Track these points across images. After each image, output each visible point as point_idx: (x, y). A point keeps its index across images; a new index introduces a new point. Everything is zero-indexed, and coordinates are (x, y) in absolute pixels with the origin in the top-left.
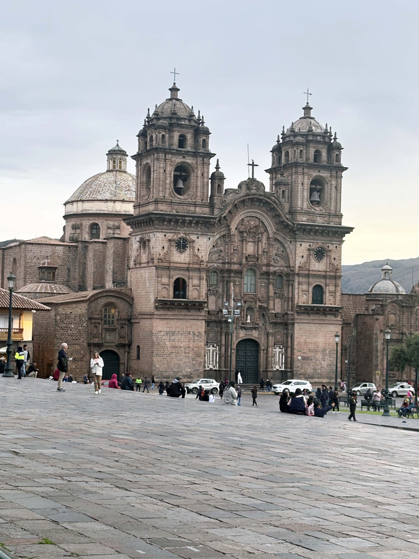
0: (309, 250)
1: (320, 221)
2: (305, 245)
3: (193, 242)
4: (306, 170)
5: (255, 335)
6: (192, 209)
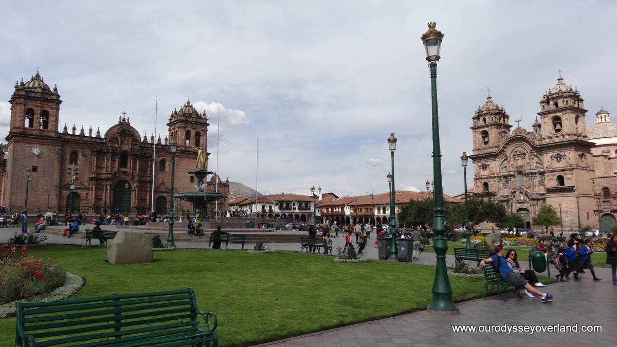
0: (551, 157)
1: (557, 140)
2: (549, 155)
3: (489, 165)
4: (546, 116)
5: (525, 205)
6: (488, 150)
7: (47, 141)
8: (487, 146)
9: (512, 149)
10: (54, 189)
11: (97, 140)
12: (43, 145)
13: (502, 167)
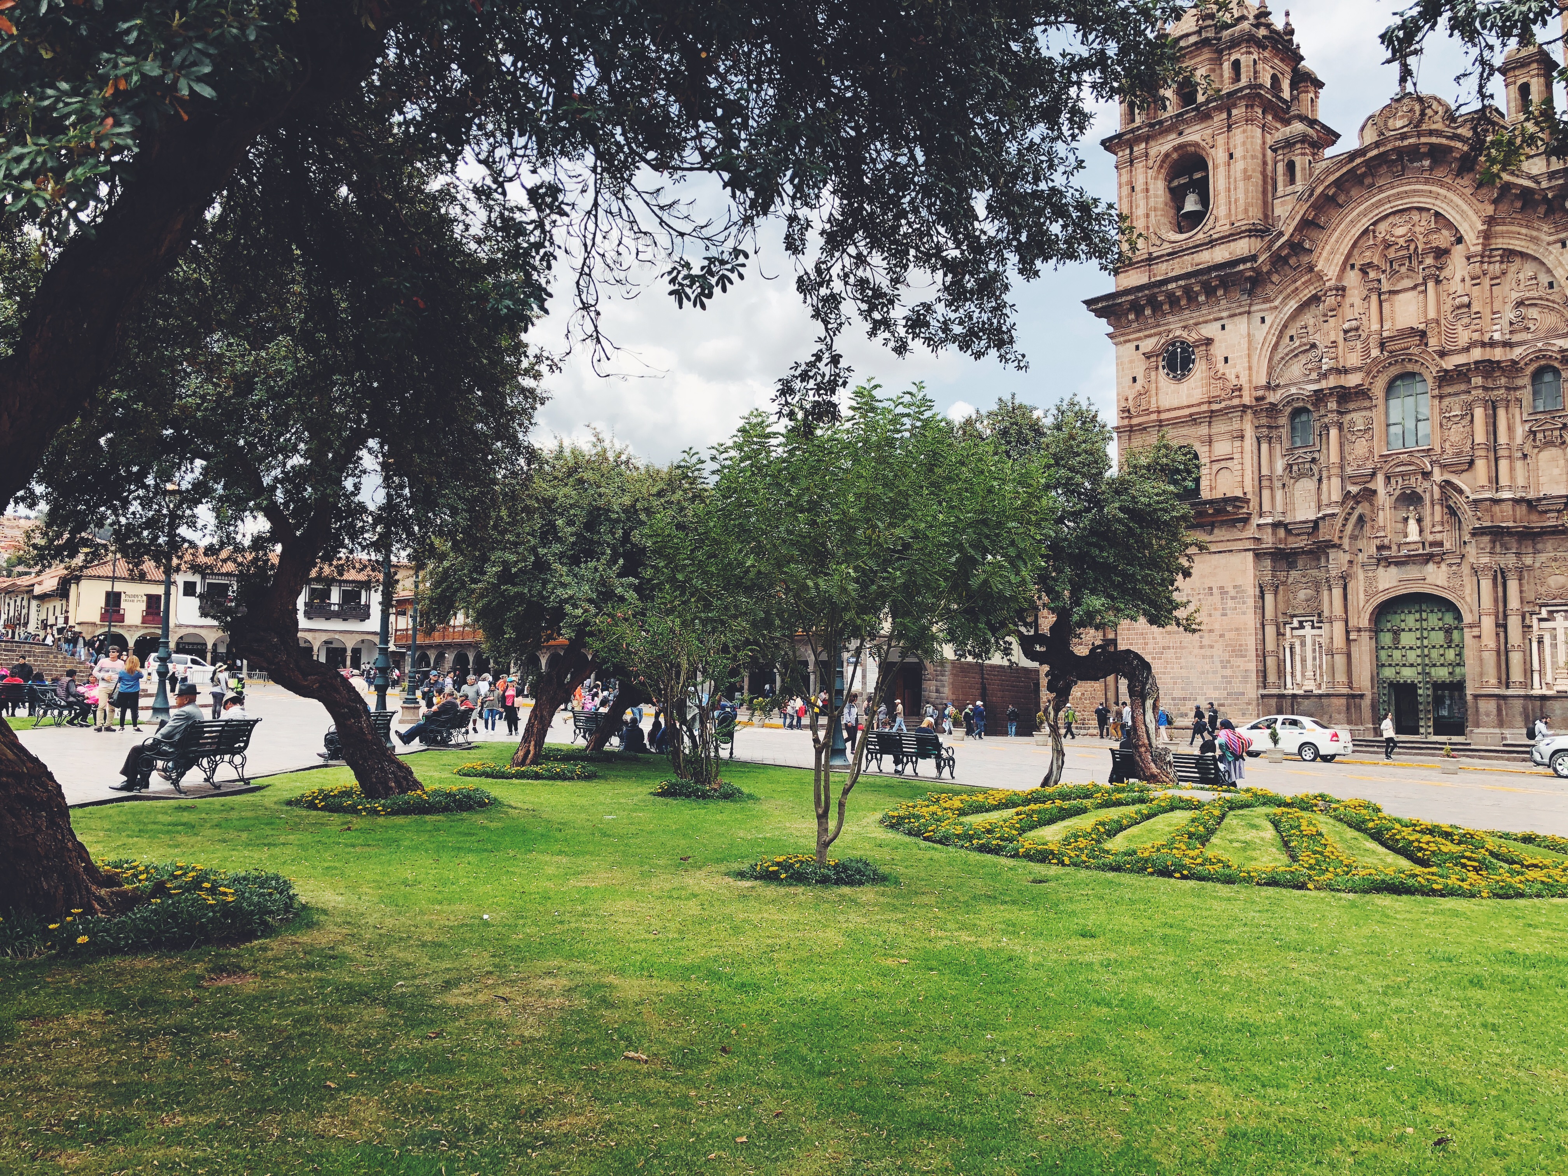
3: (1209, 342)
5: (1435, 577)
6: (1205, 255)
8: (1199, 235)
9: (1357, 231)
13: (1282, 351)
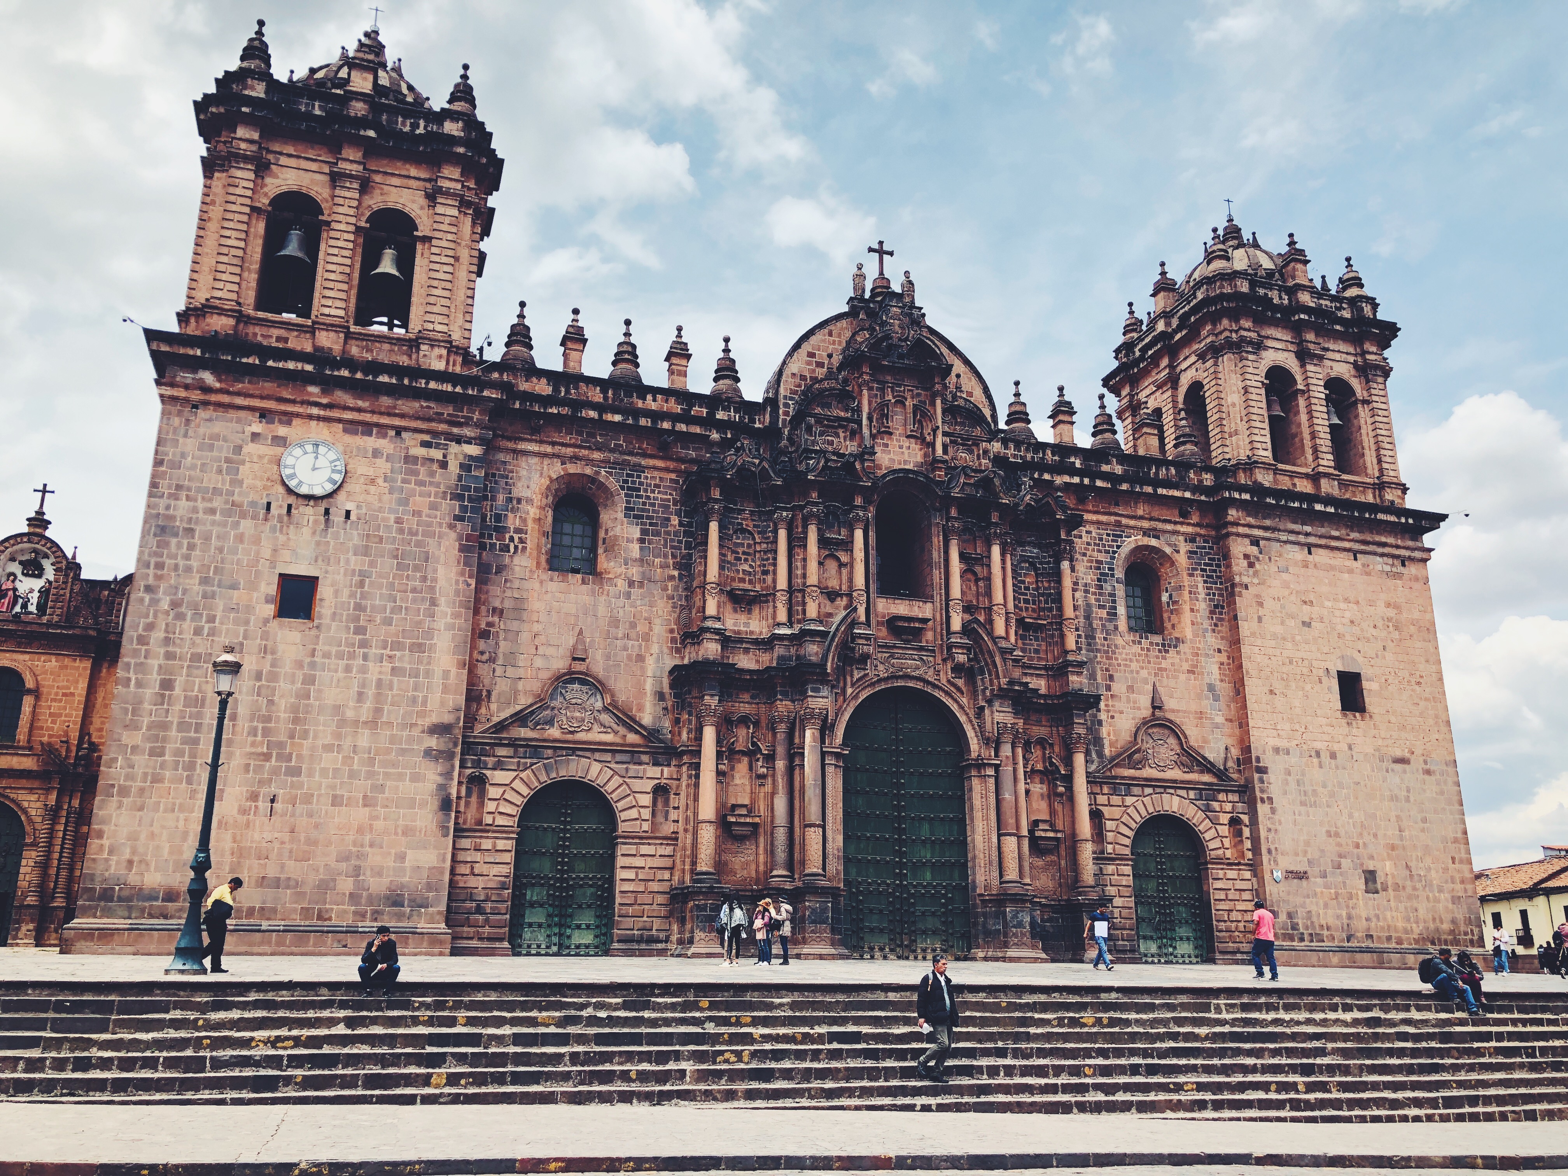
7: (386, 401)
10: (428, 753)
11: (721, 415)
12: (367, 428)
